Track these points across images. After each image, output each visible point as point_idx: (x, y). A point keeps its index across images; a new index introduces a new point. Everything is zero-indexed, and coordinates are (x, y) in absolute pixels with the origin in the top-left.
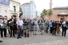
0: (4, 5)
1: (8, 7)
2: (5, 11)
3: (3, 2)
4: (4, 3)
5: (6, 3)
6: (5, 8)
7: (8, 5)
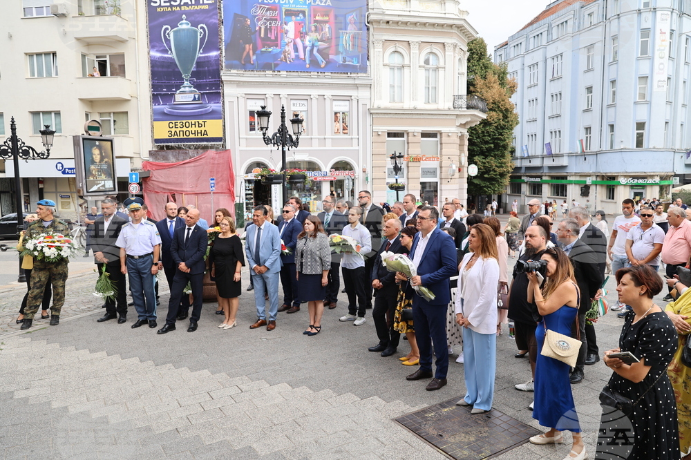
0: (328, 78)
1: (356, 86)
2: (340, 125)
3: (319, 57)
4: (328, 62)
5: (339, 59)
6: (335, 98)
7: (354, 69)
